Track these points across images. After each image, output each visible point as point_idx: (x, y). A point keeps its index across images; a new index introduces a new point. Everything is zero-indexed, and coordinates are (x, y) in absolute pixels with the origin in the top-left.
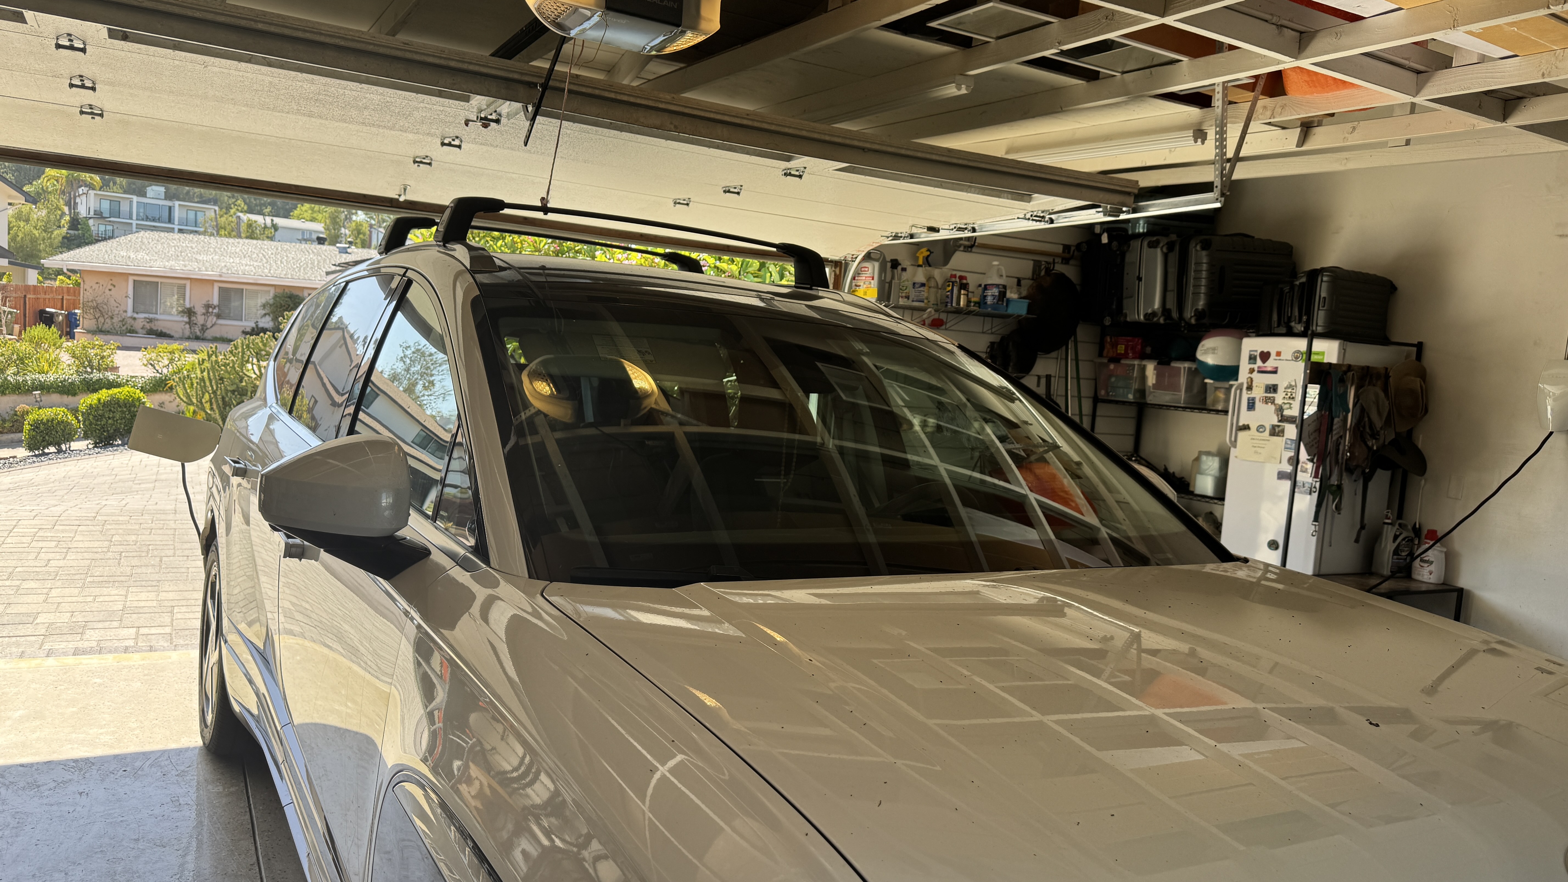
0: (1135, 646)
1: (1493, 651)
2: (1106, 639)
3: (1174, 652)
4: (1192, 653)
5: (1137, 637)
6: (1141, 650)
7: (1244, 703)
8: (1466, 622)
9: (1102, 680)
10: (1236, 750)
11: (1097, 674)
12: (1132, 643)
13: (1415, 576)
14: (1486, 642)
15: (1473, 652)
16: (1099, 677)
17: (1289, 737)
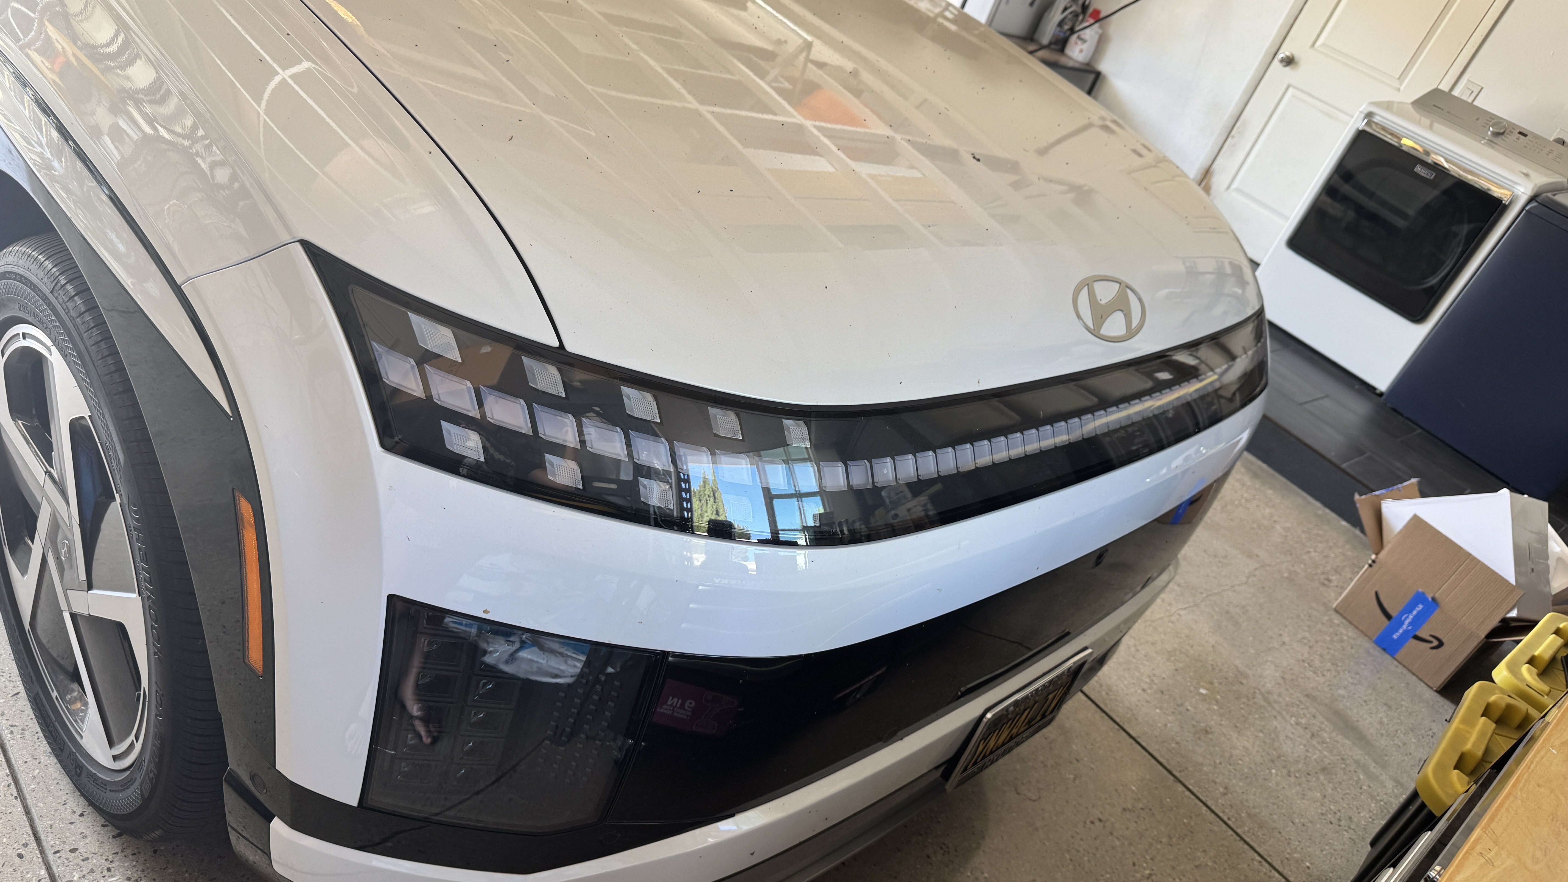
0: (804, 54)
1: (1105, 128)
2: (779, 42)
3: (840, 69)
4: (854, 74)
5: (809, 45)
6: (808, 60)
7: (885, 131)
8: (1095, 98)
9: (765, 82)
10: (865, 169)
11: (762, 75)
12: (801, 51)
13: (1068, 51)
14: (1103, 119)
15: (1090, 126)
16: (762, 78)
17: (912, 167)
